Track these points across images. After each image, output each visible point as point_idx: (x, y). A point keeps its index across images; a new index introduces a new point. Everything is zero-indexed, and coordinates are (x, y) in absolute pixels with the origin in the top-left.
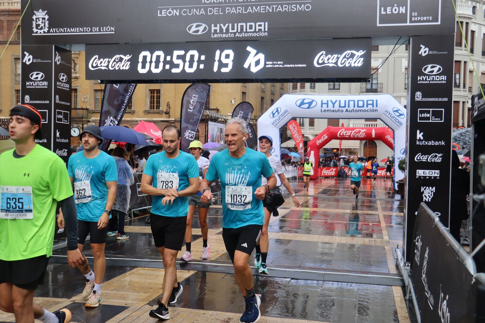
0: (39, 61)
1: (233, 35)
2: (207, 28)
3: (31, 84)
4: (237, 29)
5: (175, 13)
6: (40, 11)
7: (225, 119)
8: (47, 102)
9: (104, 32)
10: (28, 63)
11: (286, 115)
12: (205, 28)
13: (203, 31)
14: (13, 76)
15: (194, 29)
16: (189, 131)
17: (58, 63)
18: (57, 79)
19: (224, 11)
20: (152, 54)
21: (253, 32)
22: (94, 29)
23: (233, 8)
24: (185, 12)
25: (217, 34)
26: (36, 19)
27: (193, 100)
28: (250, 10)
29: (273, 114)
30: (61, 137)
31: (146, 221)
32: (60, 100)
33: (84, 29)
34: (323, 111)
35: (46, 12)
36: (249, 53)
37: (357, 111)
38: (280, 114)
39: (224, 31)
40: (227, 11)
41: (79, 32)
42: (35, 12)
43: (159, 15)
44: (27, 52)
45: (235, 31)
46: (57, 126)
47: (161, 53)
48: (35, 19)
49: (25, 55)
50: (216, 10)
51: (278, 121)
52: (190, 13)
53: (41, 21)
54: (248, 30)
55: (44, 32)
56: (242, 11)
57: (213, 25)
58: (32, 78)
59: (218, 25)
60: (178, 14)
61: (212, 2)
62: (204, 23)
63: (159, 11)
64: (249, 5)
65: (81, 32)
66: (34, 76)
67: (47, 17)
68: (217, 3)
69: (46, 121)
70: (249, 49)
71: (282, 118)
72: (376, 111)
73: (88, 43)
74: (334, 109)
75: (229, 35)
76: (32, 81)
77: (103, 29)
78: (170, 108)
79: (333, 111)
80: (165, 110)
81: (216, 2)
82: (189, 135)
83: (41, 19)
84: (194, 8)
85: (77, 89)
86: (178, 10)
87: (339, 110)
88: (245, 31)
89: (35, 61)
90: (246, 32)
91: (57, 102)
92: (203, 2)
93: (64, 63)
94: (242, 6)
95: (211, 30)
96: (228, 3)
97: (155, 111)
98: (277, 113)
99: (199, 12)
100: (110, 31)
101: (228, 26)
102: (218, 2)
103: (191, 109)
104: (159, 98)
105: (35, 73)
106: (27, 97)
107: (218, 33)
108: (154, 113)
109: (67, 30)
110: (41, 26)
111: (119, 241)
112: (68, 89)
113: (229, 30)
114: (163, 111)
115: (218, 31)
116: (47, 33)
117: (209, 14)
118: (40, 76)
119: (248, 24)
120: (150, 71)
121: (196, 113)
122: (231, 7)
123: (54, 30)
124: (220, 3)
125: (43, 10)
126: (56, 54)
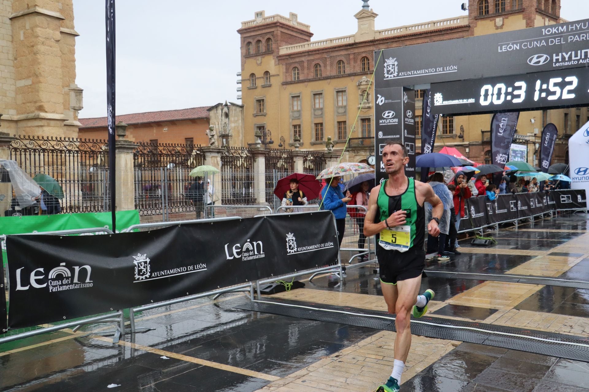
0: (390, 101)
1: (576, 63)
2: (548, 58)
3: (384, 121)
4: (581, 56)
5: (516, 48)
6: (391, 58)
7: (526, 140)
8: (398, 136)
9: (447, 71)
10: (380, 104)
12: (546, 59)
13: (544, 62)
15: (535, 60)
16: (501, 155)
17: (406, 102)
18: (405, 116)
19: (566, 40)
20: (493, 86)
22: (438, 70)
23: (577, 36)
24: (525, 46)
25: (559, 62)
26: (387, 65)
27: (502, 124)
29: (588, 133)
30: (409, 167)
31: (472, 242)
32: (408, 134)
33: (429, 70)
35: (395, 59)
39: (567, 59)
40: (569, 40)
41: (425, 73)
42: (386, 60)
43: (499, 51)
44: (380, 95)
45: (579, 58)
47: (502, 86)
48: (386, 66)
49: (378, 97)
50: (558, 40)
52: (530, 45)
53: (391, 67)
55: (394, 76)
56: (586, 38)
57: (554, 55)
58: (385, 117)
59: (560, 54)
60: (518, 48)
61: (553, 33)
62: (545, 54)
63: (499, 47)
65: (427, 73)
66: (386, 115)
67: (396, 63)
68: (559, 33)
73: (433, 82)
75: (572, 63)
76: (384, 119)
77: (446, 69)
78: (463, 132)
80: (459, 134)
81: (557, 32)
82: (501, 158)
83: (391, 66)
84: (534, 41)
85: (370, 119)
86: (518, 45)
89: (387, 101)
91: (406, 135)
92: (544, 34)
94: (586, 33)
95: (553, 60)
96: (570, 32)
99: (540, 44)
100: (453, 70)
101: (571, 54)
102: (560, 32)
103: (500, 133)
104: (452, 122)
105: (387, 112)
106: (380, 133)
107: (560, 62)
108: (447, 138)
109: (414, 72)
110: (391, 71)
111: (440, 262)
112: (413, 124)
113: (571, 57)
114: (457, 135)
115: (560, 60)
116: (396, 77)
117: (550, 44)
118: (391, 114)
120: (492, 103)
121: (506, 136)
122: (574, 35)
123: (403, 74)
124: (562, 33)
125: (393, 58)
126: (404, 95)
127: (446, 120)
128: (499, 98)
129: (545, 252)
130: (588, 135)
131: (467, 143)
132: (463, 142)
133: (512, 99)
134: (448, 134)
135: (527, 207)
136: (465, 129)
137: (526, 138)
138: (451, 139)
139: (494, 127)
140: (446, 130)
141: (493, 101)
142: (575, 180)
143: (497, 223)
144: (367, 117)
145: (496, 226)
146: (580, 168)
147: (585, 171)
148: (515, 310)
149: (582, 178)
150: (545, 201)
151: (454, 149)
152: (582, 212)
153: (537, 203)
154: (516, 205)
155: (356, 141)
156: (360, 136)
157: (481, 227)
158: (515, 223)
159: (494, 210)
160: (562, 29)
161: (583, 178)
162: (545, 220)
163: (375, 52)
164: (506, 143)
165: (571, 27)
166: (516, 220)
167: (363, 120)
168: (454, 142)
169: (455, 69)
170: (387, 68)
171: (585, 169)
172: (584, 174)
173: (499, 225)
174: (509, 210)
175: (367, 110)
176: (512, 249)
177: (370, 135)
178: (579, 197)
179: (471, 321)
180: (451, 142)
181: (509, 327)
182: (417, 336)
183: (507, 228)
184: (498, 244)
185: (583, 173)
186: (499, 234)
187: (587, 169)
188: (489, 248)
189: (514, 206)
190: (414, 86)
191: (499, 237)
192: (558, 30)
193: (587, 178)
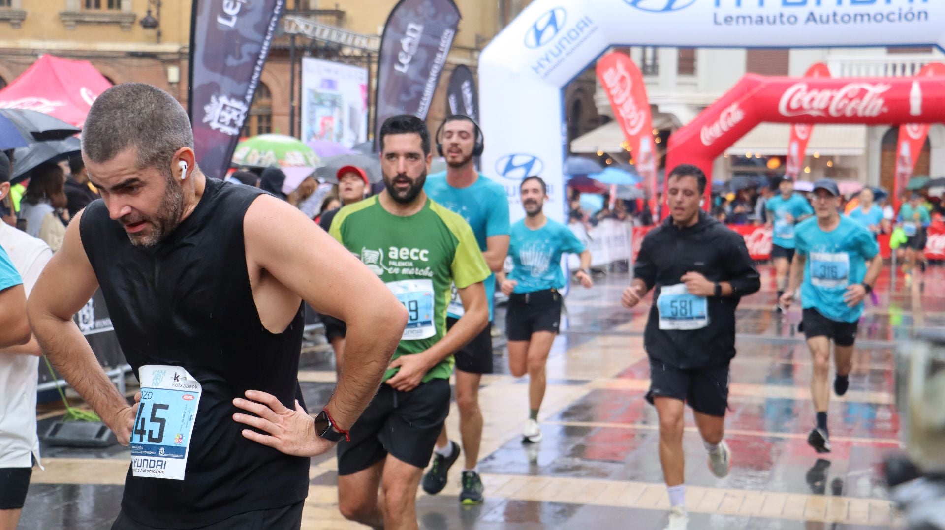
7: (364, 50)
11: (585, 39)
16: (224, 100)
29: (539, 34)
31: (47, 435)
34: (721, 19)
37: (848, 18)
38: (563, 33)
51: (554, 60)
71: (569, 47)
72: (923, 15)
74: (764, 12)
78: (159, 5)
79: (761, 20)
80: (142, 14)
82: (224, 113)
87: (781, 15)
97: (105, 16)
98: (550, 30)
103: (228, 17)
108: (100, 23)
114: (134, 17)
130: (538, 43)
131: (171, 47)
132: (158, 42)
134: (104, 9)
137: (364, 43)
138: (114, 30)
146: (514, 156)
147: (528, 166)
168: (126, 40)
171: (529, 158)
180: (116, 40)
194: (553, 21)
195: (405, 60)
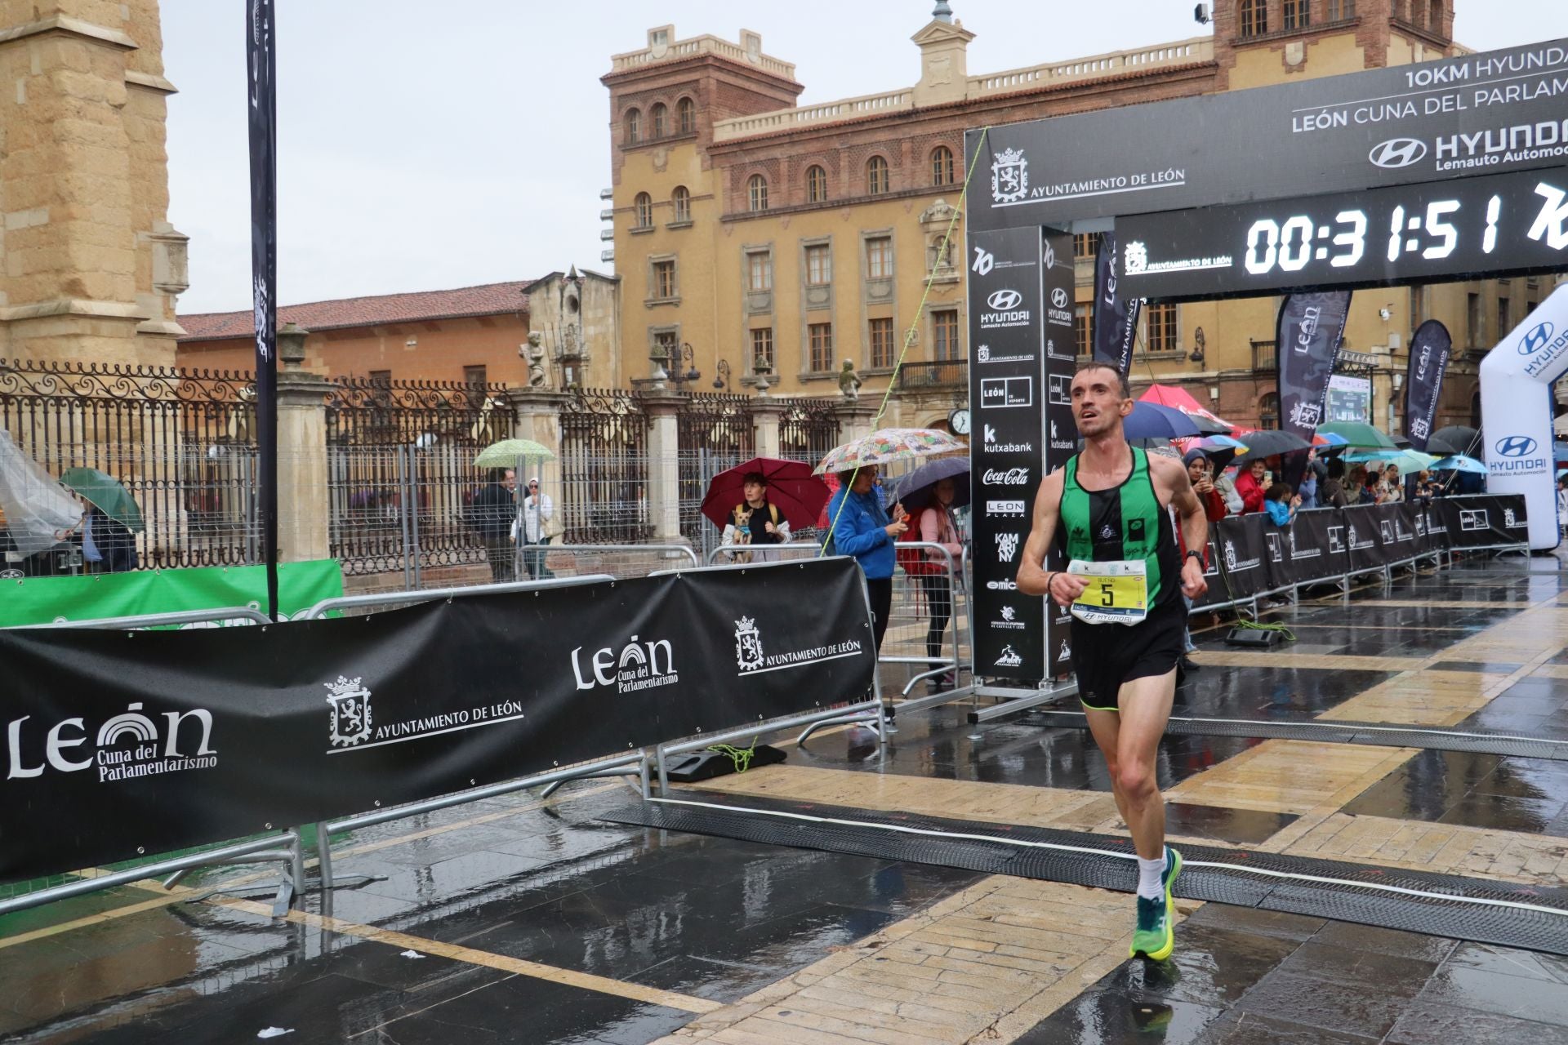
0: (1009, 264)
1: (1495, 160)
2: (1422, 149)
4: (1508, 143)
5: (1338, 120)
6: (1009, 151)
7: (1368, 365)
8: (1030, 357)
9: (1158, 183)
10: (983, 272)
12: (1419, 150)
13: (1414, 157)
14: (803, 291)
15: (1388, 154)
16: (1303, 405)
17: (1050, 266)
18: (1049, 304)
19: (1468, 101)
20: (1280, 223)
21: (1553, 146)
22: (1136, 179)
23: (1496, 90)
24: (1362, 116)
25: (1453, 159)
26: (1000, 169)
27: (1307, 322)
28: (1542, 88)
29: (1530, 344)
30: (1060, 439)
31: (1228, 638)
32: (1056, 351)
33: (1110, 183)
35: (1020, 152)
36: (1542, 200)
38: (1550, 342)
39: (1471, 152)
40: (1477, 101)
41: (1100, 190)
42: (997, 155)
43: (1295, 130)
44: (981, 247)
45: (1503, 147)
46: (1053, 413)
47: (1304, 222)
48: (996, 171)
49: (977, 254)
50: (1447, 100)
51: (1544, 363)
52: (1376, 115)
53: (1010, 174)
54: (1539, 142)
55: (1019, 198)
56: (1521, 95)
57: (1439, 140)
58: (994, 306)
59: (1454, 138)
60: (1344, 122)
61: (1436, 81)
62: (1415, 138)
63: (1295, 120)
64: (1540, 78)
65: (1105, 189)
66: (999, 300)
67: (1023, 164)
68: (1449, 84)
69: (1027, 402)
70: (1542, 189)
71: (1556, 352)
73: (1120, 213)
75: (1486, 160)
76: (993, 311)
77: (1156, 178)
78: (1203, 344)
80: (1191, 351)
81: (1445, 80)
82: (1304, 414)
83: (1010, 170)
84: (1385, 103)
85: (955, 312)
86: (1345, 113)
88: (1529, 144)
89: (999, 265)
90: (1534, 147)
91: (1051, 355)
92: (1411, 85)
93: (1060, 263)
94: (1520, 83)
95: (1435, 153)
96: (1479, 80)
97: (1164, 355)
98: (1540, 340)
99: (1402, 112)
100: (1174, 180)
101: (1483, 138)
102: (1452, 79)
103: (1302, 347)
104: (1174, 320)
105: (1000, 293)
106: (984, 350)
107: (1455, 159)
108: (1160, 360)
109: (1070, 187)
110: (1010, 185)
112: (1069, 325)
113: (1483, 147)
114: (1185, 353)
115: (1454, 154)
116: (1025, 199)
117: (1427, 112)
118: (1010, 299)
119: (1539, 127)
120: (1277, 268)
121: (1318, 355)
122: (1490, 89)
123: (1041, 192)
124: (1457, 81)
125: (1015, 149)
126: (1044, 246)
127: (1158, 314)
128: (1295, 254)
129: (1421, 660)
130: (1530, 351)
131: (1212, 373)
132: (1203, 371)
133: (1331, 256)
134: (1163, 350)
135: (1372, 542)
136: (1207, 337)
137: (1368, 361)
138: (1171, 364)
139: (1285, 331)
140: (1159, 341)
141: (1280, 262)
142: (1498, 471)
143: (1295, 585)
144: (950, 308)
145: (1292, 595)
146: (1510, 439)
147: (1524, 446)
148: (1343, 816)
149: (1515, 465)
150: (1419, 526)
151: (1180, 391)
152: (1518, 554)
153: (1398, 530)
154: (1344, 536)
155: (920, 371)
156: (930, 358)
157: (1253, 598)
158: (1342, 585)
159: (1286, 550)
160: (1459, 71)
161: (1520, 464)
162: (1419, 577)
163: (967, 135)
164: (1318, 374)
165: (1481, 66)
166: (1344, 578)
167: (938, 315)
168: (1180, 371)
169: (1180, 179)
170: (1000, 176)
171: (1524, 440)
172: (1521, 454)
173: (1301, 590)
174: (1325, 552)
175: (947, 287)
176: (1335, 653)
177: (956, 355)
178: (1509, 513)
179: (1227, 846)
180: (1172, 371)
181: (1327, 860)
182: (1084, 889)
183: (1321, 599)
184: (1298, 641)
185: (1518, 450)
186: (1299, 614)
187: (1529, 440)
188: (1273, 651)
189: (1339, 539)
190: (1071, 224)
191: (1300, 622)
192: (1447, 74)
193: (1530, 464)
194: (1542, 333)
195: (1422, 372)
